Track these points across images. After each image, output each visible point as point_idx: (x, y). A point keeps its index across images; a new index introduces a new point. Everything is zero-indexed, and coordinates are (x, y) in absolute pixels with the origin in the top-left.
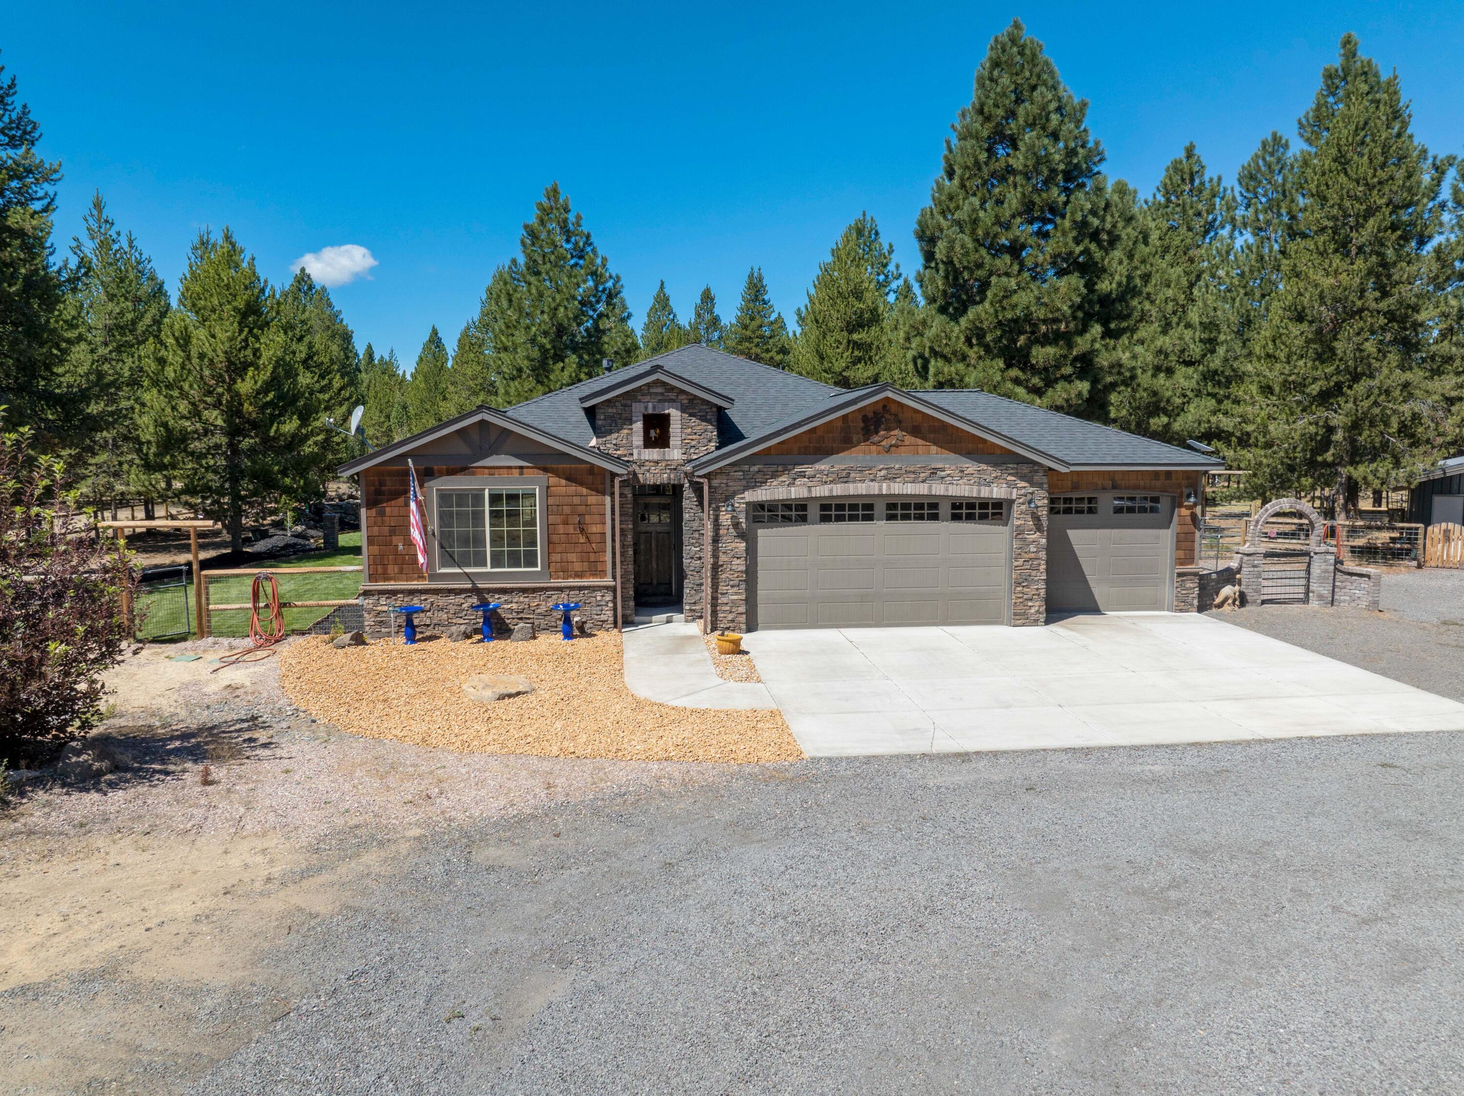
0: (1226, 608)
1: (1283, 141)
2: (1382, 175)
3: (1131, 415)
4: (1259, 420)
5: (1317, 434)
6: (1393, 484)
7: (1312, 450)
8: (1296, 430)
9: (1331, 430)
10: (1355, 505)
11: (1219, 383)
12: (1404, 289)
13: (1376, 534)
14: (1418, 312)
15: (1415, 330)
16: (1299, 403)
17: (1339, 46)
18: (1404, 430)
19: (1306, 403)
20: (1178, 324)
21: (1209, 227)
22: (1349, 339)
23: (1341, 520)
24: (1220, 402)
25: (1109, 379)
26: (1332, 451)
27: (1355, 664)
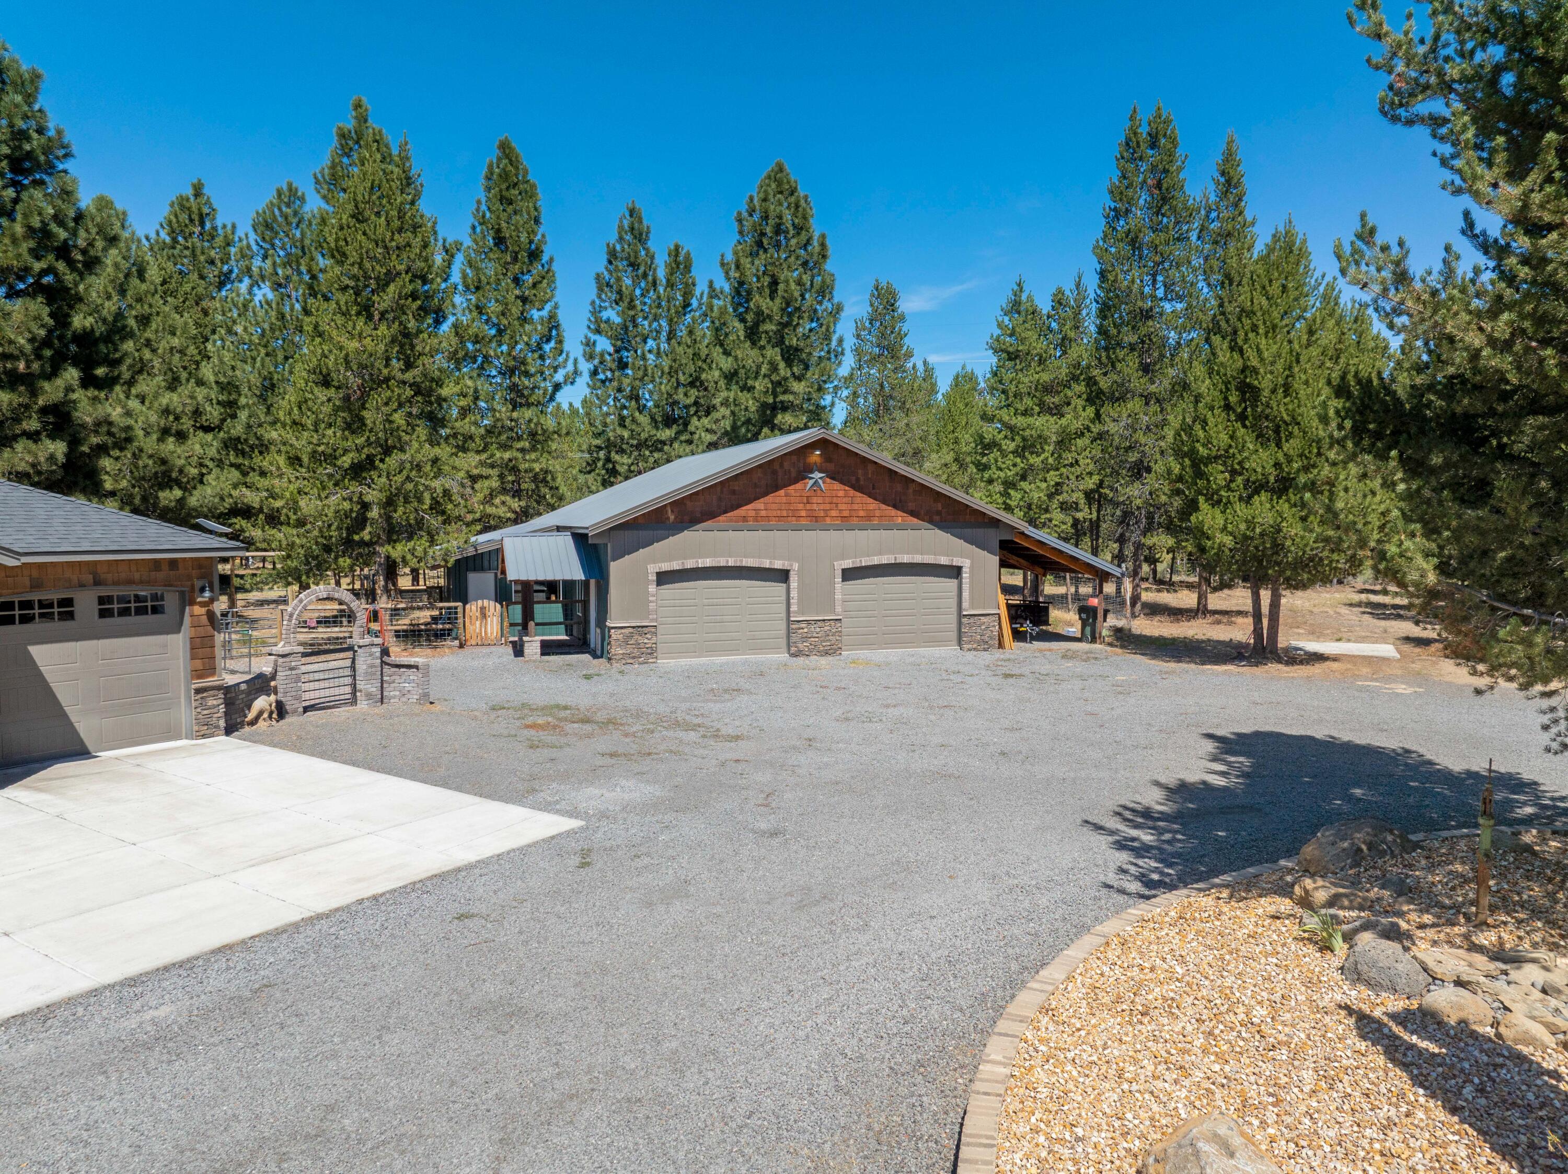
0: (262, 724)
1: (300, 194)
2: (400, 239)
3: (134, 486)
4: (288, 495)
5: (351, 510)
6: (431, 562)
7: (348, 529)
8: (329, 506)
9: (365, 506)
10: (395, 584)
11: (243, 453)
12: (427, 360)
13: (417, 614)
14: (441, 386)
15: (440, 405)
16: (330, 476)
17: (351, 108)
18: (436, 507)
19: (338, 477)
20: (188, 380)
21: (224, 280)
22: (378, 409)
23: (383, 603)
24: (245, 474)
25: (95, 440)
26: (368, 529)
27: (413, 778)
